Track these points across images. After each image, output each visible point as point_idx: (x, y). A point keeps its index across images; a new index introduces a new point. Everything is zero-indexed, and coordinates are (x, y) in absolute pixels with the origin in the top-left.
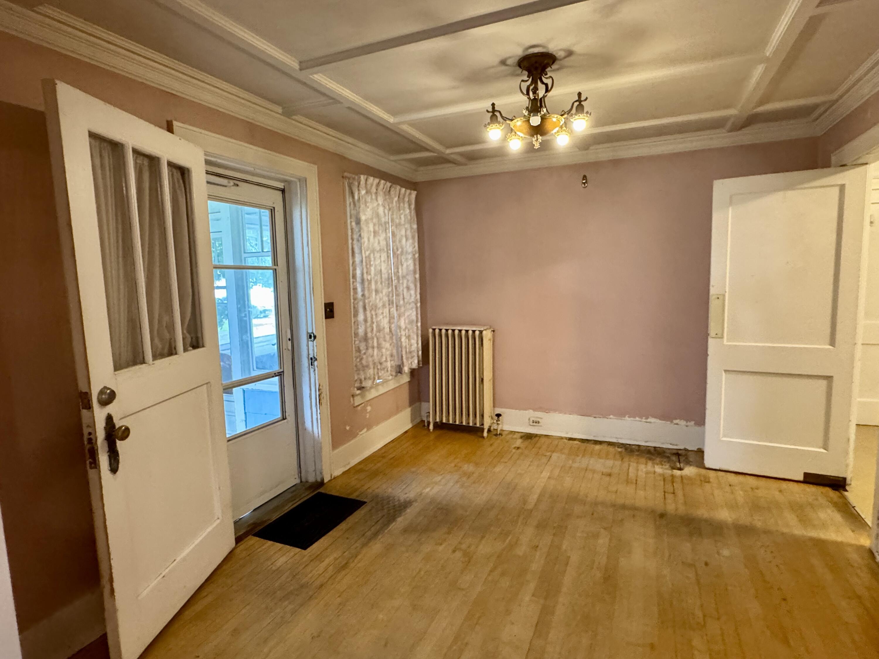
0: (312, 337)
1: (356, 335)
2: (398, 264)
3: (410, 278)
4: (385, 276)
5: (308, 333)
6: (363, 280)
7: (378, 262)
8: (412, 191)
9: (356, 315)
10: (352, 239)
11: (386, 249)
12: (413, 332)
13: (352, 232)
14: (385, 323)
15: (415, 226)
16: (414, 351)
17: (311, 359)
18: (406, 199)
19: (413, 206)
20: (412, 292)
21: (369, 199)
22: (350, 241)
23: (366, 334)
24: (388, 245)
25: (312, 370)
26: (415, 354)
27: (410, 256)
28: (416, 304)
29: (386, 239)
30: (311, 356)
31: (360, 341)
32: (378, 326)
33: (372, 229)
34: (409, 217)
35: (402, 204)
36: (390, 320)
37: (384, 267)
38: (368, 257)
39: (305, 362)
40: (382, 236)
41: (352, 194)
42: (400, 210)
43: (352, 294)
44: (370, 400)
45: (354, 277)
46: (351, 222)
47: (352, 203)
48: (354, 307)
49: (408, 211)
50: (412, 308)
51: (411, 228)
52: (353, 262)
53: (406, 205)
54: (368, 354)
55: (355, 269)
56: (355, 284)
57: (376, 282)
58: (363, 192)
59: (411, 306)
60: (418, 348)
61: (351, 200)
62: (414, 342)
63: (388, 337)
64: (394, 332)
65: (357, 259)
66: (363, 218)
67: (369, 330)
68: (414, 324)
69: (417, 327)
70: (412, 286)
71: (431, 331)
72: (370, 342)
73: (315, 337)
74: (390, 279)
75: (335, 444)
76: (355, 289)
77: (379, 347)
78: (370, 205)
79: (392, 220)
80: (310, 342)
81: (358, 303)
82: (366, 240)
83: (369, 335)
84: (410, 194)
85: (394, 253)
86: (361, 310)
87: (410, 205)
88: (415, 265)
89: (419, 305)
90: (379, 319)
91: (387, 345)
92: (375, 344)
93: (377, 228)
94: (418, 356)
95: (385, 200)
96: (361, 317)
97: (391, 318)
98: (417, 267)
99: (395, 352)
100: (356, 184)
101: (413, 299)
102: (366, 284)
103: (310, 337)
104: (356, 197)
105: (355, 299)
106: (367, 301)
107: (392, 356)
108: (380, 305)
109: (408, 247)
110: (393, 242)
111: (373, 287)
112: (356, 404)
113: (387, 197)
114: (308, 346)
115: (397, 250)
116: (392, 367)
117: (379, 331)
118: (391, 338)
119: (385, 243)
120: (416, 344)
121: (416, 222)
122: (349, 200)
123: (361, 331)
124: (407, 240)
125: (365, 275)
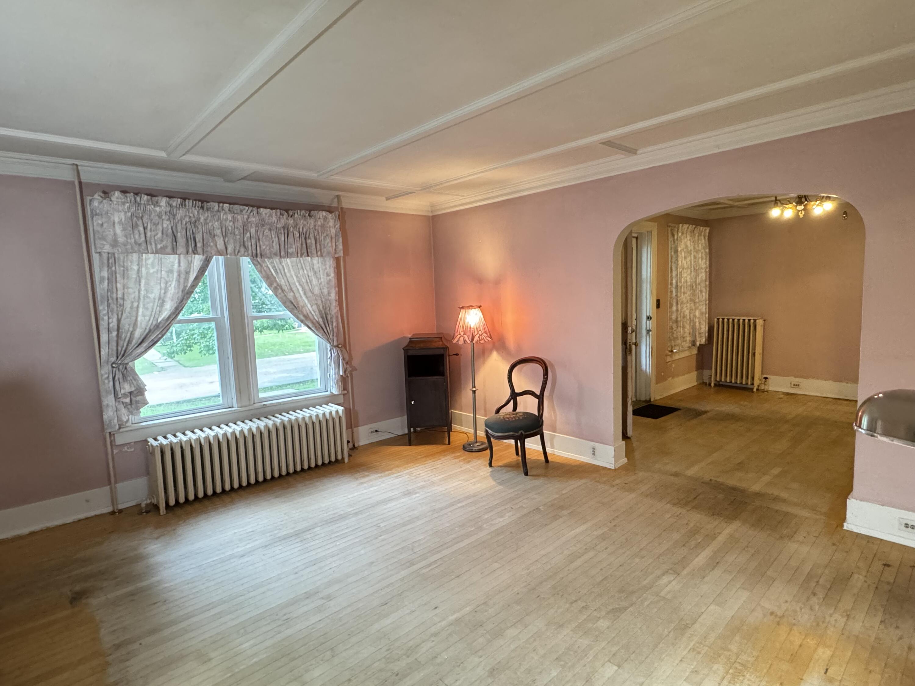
0: (649, 318)
1: (671, 319)
2: (697, 275)
3: (703, 284)
4: (689, 283)
5: (647, 316)
6: (677, 286)
7: (685, 275)
8: (707, 228)
9: (671, 307)
10: (671, 262)
11: (690, 267)
12: (703, 320)
13: (671, 258)
14: (687, 312)
15: (707, 250)
16: (703, 333)
17: (648, 330)
18: (703, 234)
19: (707, 238)
20: (704, 294)
21: (682, 237)
22: (670, 264)
23: (677, 318)
24: (691, 264)
25: (648, 337)
26: (703, 335)
27: (703, 271)
28: (706, 302)
29: (691, 261)
30: (648, 329)
31: (673, 323)
32: (684, 314)
33: (683, 255)
34: (704, 245)
35: (700, 237)
36: (690, 311)
37: (688, 277)
38: (681, 272)
39: (644, 332)
40: (688, 259)
41: (673, 235)
42: (698, 241)
43: (669, 294)
44: (675, 360)
45: (671, 284)
46: (671, 252)
47: (672, 241)
48: (670, 303)
49: (703, 241)
50: (703, 305)
51: (705, 252)
52: (671, 276)
53: (702, 238)
54: (677, 330)
55: (672, 280)
56: (672, 289)
57: (684, 288)
58: (680, 234)
59: (702, 303)
60: (705, 331)
61: (672, 239)
62: (703, 326)
63: (688, 322)
64: (692, 319)
65: (674, 274)
66: (679, 249)
67: (679, 316)
68: (704, 315)
69: (706, 317)
70: (704, 290)
71: (716, 320)
72: (679, 323)
73: (651, 318)
74: (692, 286)
75: (657, 382)
76: (671, 292)
77: (684, 327)
78: (683, 241)
79: (695, 248)
80: (648, 322)
81: (673, 300)
82: (680, 262)
83: (679, 319)
84: (705, 230)
85: (694, 269)
86: (674, 304)
87: (705, 237)
88: (706, 276)
89: (707, 302)
90: (684, 310)
91: (688, 327)
92: (682, 325)
93: (686, 255)
94: (705, 336)
95: (691, 236)
96: (674, 308)
97: (691, 310)
98: (708, 277)
99: (691, 331)
100: (677, 229)
101: (704, 298)
102: (679, 289)
103: (648, 318)
104: (676, 237)
105: (671, 298)
106: (679, 299)
107: (689, 334)
108: (685, 301)
109: (702, 264)
110: (694, 262)
111: (682, 290)
112: (668, 361)
113: (692, 234)
114: (646, 323)
115: (696, 267)
116: (689, 341)
117: (684, 317)
118: (690, 322)
119: (690, 263)
120: (704, 328)
121: (708, 248)
122: (671, 239)
123: (674, 317)
124: (702, 259)
125: (679, 284)
